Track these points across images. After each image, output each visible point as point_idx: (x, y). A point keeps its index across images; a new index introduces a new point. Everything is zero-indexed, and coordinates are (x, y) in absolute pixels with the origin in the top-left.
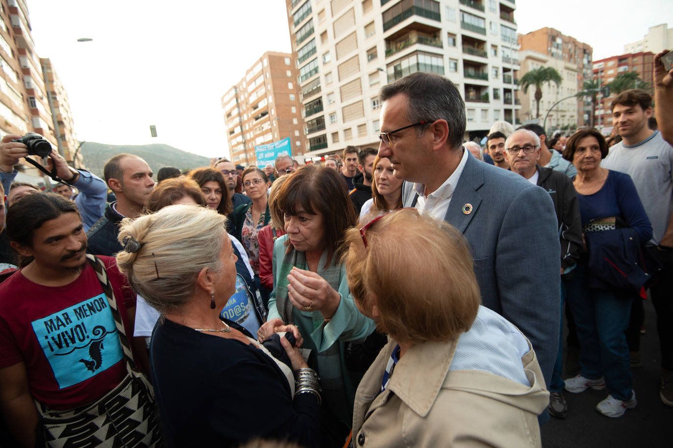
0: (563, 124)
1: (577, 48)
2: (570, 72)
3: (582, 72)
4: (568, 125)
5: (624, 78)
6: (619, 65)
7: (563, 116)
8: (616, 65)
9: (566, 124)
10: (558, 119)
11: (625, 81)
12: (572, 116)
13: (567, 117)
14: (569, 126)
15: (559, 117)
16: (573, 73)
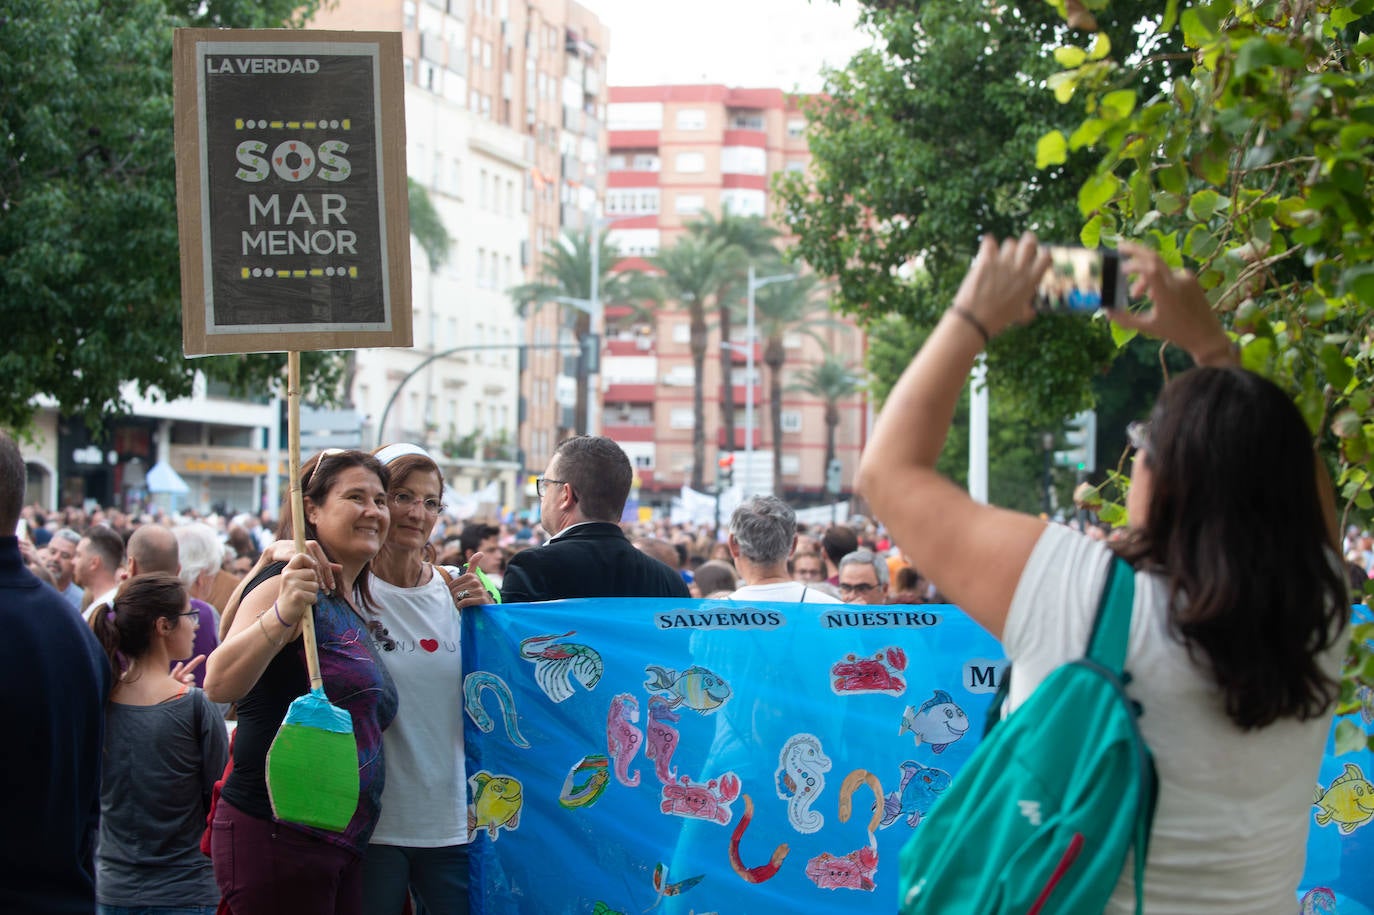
0: (453, 427)
1: (535, 16)
2: (493, 168)
3: (553, 150)
4: (477, 433)
5: (720, 241)
6: (729, 139)
7: (456, 385)
8: (718, 136)
9: (465, 430)
10: (431, 398)
11: (721, 260)
12: (494, 391)
13: (472, 393)
14: (479, 442)
15: (437, 388)
16: (507, 174)
